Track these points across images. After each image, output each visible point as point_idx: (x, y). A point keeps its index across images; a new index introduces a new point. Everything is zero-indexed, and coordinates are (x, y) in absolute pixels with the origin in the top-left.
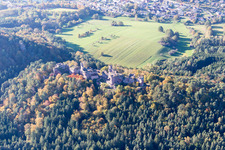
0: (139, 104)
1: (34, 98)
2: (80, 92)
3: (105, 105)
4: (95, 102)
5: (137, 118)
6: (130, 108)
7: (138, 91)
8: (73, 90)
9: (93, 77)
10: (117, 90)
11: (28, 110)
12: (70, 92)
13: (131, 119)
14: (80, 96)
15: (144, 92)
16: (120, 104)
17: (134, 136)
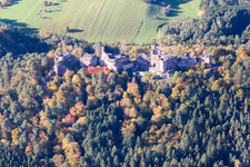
0: (217, 94)
1: (43, 115)
2: (117, 92)
3: (166, 104)
4: (148, 103)
5: (224, 115)
6: (207, 102)
7: (208, 75)
8: (104, 91)
9: (126, 67)
10: (175, 78)
11: (42, 135)
12: (100, 96)
13: (215, 117)
14: (119, 98)
15: (218, 76)
16: (187, 98)
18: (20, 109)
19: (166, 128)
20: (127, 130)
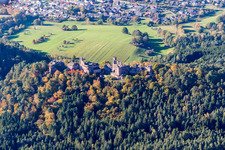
0: (152, 91)
1: (36, 96)
2: (86, 85)
3: (117, 95)
4: (106, 94)
5: (153, 104)
6: (144, 95)
7: (148, 79)
8: (78, 84)
9: (96, 71)
10: (126, 80)
12: (75, 87)
13: (147, 105)
14: (87, 89)
15: (154, 80)
16: (132, 92)
17: (155, 118)
18: (22, 92)
19: (113, 110)
20: (87, 108)
